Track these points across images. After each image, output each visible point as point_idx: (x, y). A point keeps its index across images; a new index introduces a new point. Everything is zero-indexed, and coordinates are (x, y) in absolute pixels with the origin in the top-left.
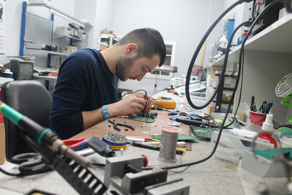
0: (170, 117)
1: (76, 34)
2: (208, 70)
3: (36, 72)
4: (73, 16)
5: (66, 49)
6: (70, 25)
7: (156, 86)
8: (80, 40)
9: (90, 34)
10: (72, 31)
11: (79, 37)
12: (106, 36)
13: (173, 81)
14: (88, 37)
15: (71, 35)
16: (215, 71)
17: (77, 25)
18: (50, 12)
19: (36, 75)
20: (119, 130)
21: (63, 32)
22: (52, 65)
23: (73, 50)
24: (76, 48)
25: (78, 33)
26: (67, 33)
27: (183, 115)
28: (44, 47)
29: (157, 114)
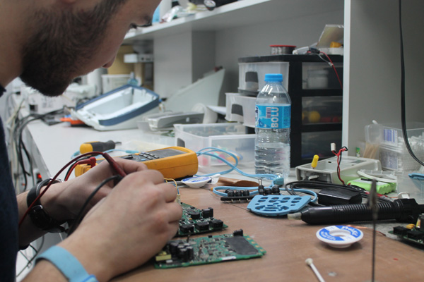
29: (211, 211)
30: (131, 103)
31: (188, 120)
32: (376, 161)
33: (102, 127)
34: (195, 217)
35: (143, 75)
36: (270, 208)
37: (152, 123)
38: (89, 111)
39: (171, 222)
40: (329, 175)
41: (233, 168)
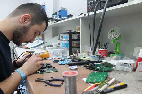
27: (63, 60)
29: (50, 64)
30: (38, 43)
31: (50, 46)
32: (87, 54)
33: (32, 48)
34: (47, 65)
35: (42, 37)
36: (62, 63)
37: (42, 47)
38: (29, 45)
39: (40, 65)
40: (76, 57)
41: (57, 56)
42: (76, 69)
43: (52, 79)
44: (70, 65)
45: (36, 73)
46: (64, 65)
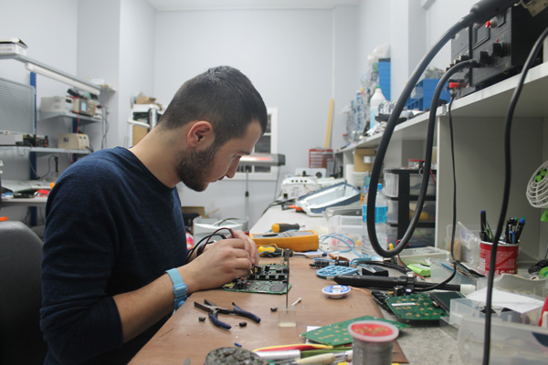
0: (318, 272)
1: (84, 108)
2: (345, 157)
3: (7, 191)
4: (73, 73)
5: (66, 140)
6: (70, 91)
7: (247, 194)
8: (92, 119)
9: (111, 107)
10: (75, 104)
11: (91, 114)
12: (143, 108)
13: (287, 185)
14: (107, 113)
15: (74, 112)
16: (362, 157)
17: (85, 90)
18: (28, 70)
19: (8, 197)
20: (227, 328)
21: (57, 107)
22: (39, 173)
23: (80, 140)
24: (87, 136)
25: (88, 106)
26: (66, 109)
27: (343, 265)
28: (20, 139)
36: (328, 273)
39: (237, 268)
42: (344, 297)
43: (231, 308)
44: (340, 281)
45: (220, 288)
46: (324, 278)
